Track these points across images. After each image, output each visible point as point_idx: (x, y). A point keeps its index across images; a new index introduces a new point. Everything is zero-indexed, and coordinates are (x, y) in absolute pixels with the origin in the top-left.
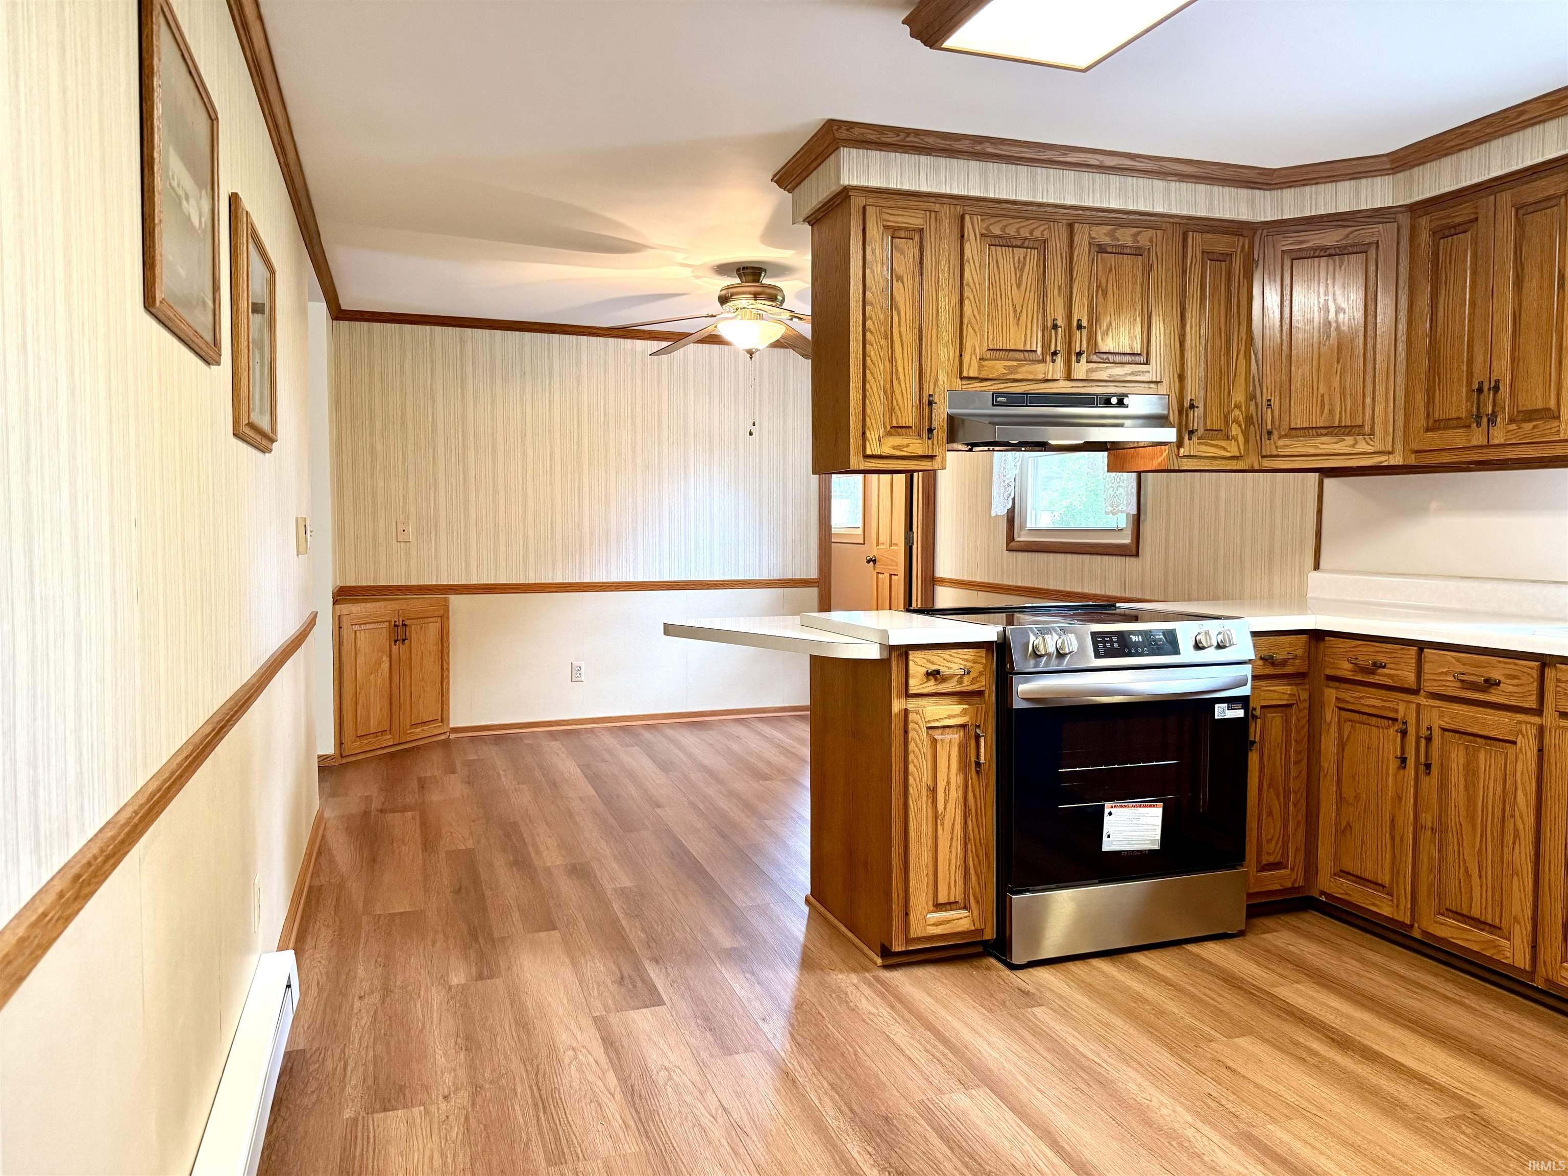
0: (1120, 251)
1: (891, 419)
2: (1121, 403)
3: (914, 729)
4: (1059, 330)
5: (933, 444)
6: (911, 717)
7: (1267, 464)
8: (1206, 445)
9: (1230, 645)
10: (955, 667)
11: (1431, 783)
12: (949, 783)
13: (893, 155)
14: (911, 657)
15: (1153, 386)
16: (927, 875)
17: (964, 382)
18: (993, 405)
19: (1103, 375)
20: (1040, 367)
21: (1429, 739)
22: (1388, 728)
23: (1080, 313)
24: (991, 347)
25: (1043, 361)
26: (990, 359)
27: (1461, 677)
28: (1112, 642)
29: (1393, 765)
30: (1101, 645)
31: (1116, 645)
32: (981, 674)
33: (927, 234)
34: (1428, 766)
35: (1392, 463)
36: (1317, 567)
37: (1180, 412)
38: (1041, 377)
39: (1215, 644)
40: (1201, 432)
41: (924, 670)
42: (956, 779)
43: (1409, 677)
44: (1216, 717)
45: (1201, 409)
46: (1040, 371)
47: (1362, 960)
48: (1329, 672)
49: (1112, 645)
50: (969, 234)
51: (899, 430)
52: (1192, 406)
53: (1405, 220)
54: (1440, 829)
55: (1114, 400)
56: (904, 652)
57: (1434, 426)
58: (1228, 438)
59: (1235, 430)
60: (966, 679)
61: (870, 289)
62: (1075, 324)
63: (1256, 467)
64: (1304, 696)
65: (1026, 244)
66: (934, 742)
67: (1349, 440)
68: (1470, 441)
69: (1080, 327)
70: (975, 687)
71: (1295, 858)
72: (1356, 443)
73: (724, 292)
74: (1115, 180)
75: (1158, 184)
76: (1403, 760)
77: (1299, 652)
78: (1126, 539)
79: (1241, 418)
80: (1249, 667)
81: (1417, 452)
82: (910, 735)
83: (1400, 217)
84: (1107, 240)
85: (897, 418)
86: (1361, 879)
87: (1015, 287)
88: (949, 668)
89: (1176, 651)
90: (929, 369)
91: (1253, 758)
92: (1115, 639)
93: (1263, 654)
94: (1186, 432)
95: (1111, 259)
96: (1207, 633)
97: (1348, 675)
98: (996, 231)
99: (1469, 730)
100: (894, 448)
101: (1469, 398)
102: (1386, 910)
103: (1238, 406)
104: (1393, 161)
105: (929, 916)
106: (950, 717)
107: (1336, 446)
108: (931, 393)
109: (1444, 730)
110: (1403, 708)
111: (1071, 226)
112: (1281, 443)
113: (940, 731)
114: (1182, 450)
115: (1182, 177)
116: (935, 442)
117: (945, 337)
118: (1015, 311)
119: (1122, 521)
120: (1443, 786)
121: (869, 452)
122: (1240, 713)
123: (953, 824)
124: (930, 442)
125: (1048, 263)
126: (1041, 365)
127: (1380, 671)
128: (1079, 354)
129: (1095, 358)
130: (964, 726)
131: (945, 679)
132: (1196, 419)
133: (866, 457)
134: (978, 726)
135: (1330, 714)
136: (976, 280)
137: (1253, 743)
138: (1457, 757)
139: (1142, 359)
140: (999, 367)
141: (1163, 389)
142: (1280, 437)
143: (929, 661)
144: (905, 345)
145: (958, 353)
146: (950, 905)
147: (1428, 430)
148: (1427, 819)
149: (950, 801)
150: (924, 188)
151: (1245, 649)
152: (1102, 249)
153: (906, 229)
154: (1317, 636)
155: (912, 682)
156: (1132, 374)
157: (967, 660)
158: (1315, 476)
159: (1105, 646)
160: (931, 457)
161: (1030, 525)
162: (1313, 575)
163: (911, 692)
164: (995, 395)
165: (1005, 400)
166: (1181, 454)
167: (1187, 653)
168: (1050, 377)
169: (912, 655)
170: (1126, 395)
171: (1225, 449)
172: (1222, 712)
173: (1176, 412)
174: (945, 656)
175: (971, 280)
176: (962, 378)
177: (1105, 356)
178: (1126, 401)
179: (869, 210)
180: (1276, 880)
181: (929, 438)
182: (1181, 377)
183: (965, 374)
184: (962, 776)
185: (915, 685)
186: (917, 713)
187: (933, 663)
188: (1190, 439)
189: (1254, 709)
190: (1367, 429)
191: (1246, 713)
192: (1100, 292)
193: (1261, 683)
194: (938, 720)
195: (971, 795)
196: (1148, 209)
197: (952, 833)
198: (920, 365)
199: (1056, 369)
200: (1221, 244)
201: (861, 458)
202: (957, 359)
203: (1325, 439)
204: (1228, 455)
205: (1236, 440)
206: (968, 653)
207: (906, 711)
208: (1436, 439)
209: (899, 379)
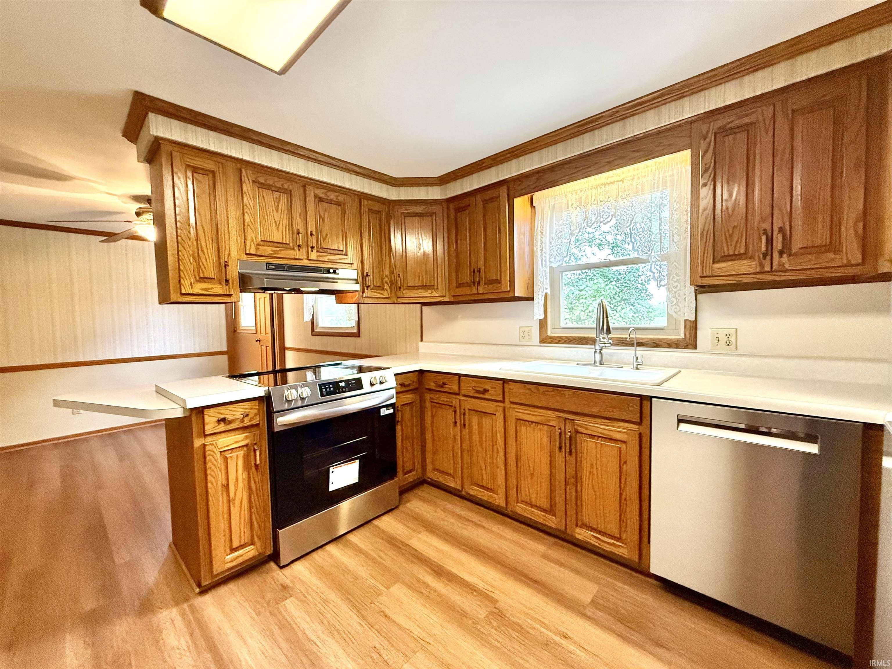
0: (330, 202)
1: (199, 273)
2: (335, 272)
3: (209, 455)
4: (300, 235)
5: (229, 288)
6: (207, 448)
7: (400, 300)
8: (375, 292)
9: (386, 381)
10: (238, 413)
11: (466, 431)
12: (237, 480)
13: (189, 126)
14: (205, 413)
15: (350, 265)
16: (224, 536)
17: (248, 256)
18: (267, 269)
19: (326, 259)
20: (292, 252)
21: (464, 414)
22: (449, 409)
23: (311, 227)
24: (263, 239)
25: (293, 249)
26: (263, 246)
27: (475, 389)
28: (330, 388)
29: (452, 425)
30: (324, 390)
31: (332, 389)
32: (256, 415)
33: (217, 174)
34: (465, 425)
35: (445, 300)
36: (422, 340)
37: (362, 278)
38: (293, 257)
39: (379, 382)
40: (372, 286)
41: (216, 419)
42: (242, 476)
43: (455, 388)
44: (381, 415)
45: (371, 277)
46: (291, 254)
47: (445, 510)
48: (427, 387)
49: (330, 389)
50: (245, 180)
51: (205, 280)
52: (367, 275)
53: (445, 205)
54: (471, 451)
55: (331, 271)
56: (200, 411)
57: (459, 286)
58: (383, 289)
59: (386, 287)
60: (246, 420)
61: (178, 198)
62: (309, 233)
63: (396, 302)
64: (418, 397)
65: (280, 191)
66: (226, 459)
67: (430, 291)
68: (471, 291)
69: (311, 235)
70: (253, 422)
71: (418, 466)
72: (432, 292)
73: (138, 210)
74: (325, 168)
75: (346, 174)
76: (456, 423)
77: (415, 380)
78: (355, 331)
79: (388, 282)
80: (394, 390)
81: (454, 296)
82: (208, 458)
83: (443, 204)
84: (323, 196)
85: (203, 272)
86: (442, 472)
87: (275, 211)
88: (234, 415)
89: (361, 388)
90: (224, 247)
91: (399, 428)
92: (331, 386)
93: (400, 382)
94: (365, 286)
95: (325, 205)
96: (375, 378)
97: (433, 388)
98: (262, 180)
99: (479, 410)
100: (202, 289)
101: (470, 274)
102: (452, 485)
103: (387, 276)
104: (440, 180)
105: (228, 557)
106: (236, 442)
107: (423, 294)
108: (226, 260)
109: (469, 410)
110: (455, 402)
111: (304, 186)
112: (404, 292)
113: (230, 452)
114: (364, 294)
115: (357, 173)
116: (231, 287)
117: (233, 232)
118: (276, 222)
119: (353, 323)
120: (471, 432)
121: (183, 291)
122: (391, 411)
123: (241, 502)
124: (227, 287)
125: (293, 202)
126: (292, 251)
127: (445, 386)
128: (312, 248)
129: (321, 250)
130: (246, 446)
131: (230, 422)
132: (369, 281)
133: (182, 294)
134: (255, 444)
135: (428, 404)
136: (251, 204)
137: (398, 422)
138: (475, 421)
139: (344, 253)
140: (268, 250)
141: (355, 267)
142: (404, 290)
143: (219, 413)
144: (206, 233)
145: (243, 241)
146: (241, 547)
147: (457, 287)
148: (466, 446)
149: (238, 489)
150: (212, 148)
151: (392, 382)
152: (321, 200)
153: (202, 169)
154: (421, 372)
155: (207, 427)
156: (340, 259)
157: (246, 409)
158: (419, 305)
159: (326, 390)
160: (230, 295)
161: (320, 325)
162: (421, 344)
163: (206, 433)
164: (268, 264)
165: (274, 267)
166: (364, 296)
167: (367, 388)
168: (297, 257)
169: (206, 411)
170: (337, 269)
171: (382, 294)
172: (384, 412)
173: (361, 278)
174: (230, 409)
175: (247, 203)
176: (247, 254)
177: (325, 250)
178: (337, 271)
179: (175, 154)
180: (411, 478)
181: (226, 285)
182: (362, 262)
183: (248, 252)
184: (246, 473)
185: (209, 429)
186: (212, 445)
187: (222, 414)
188: (367, 289)
189: (398, 407)
190: (436, 287)
191: (394, 411)
192: (321, 220)
193: (400, 395)
194: (227, 446)
195: (252, 482)
196: (342, 185)
197: (241, 507)
198: (218, 245)
199: (301, 254)
200: (377, 207)
201: (179, 295)
202: (243, 244)
203: (420, 290)
204: (384, 297)
205: (387, 290)
206: (246, 405)
207: (204, 446)
208: (460, 291)
209: (203, 251)
